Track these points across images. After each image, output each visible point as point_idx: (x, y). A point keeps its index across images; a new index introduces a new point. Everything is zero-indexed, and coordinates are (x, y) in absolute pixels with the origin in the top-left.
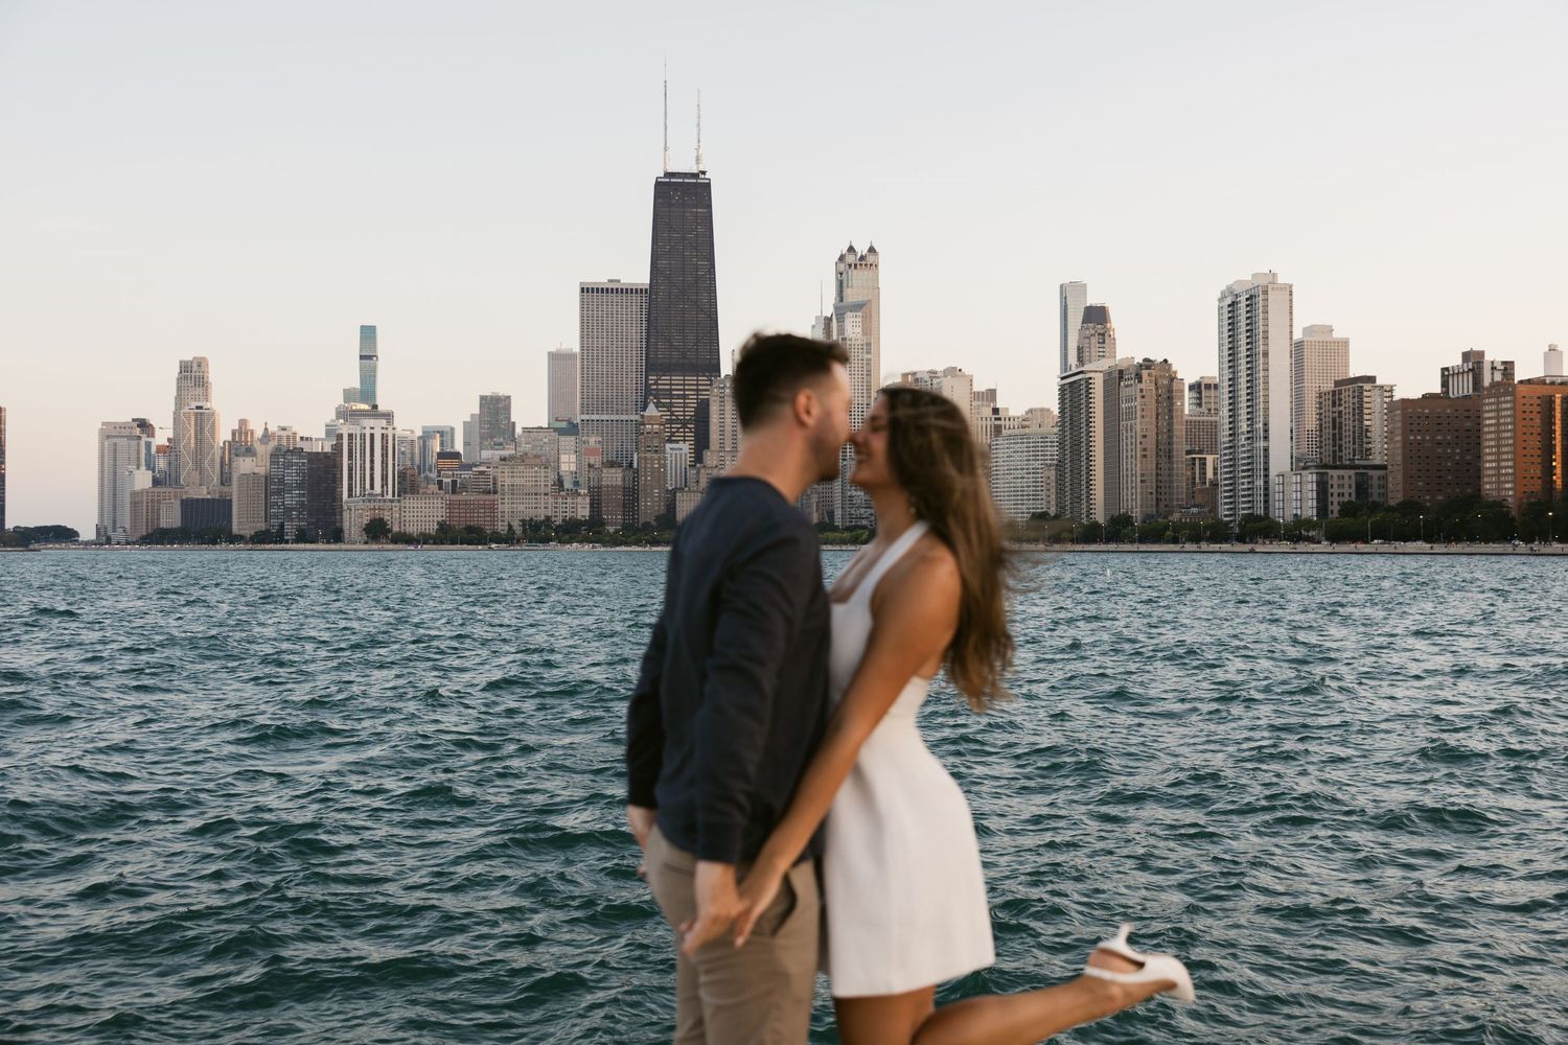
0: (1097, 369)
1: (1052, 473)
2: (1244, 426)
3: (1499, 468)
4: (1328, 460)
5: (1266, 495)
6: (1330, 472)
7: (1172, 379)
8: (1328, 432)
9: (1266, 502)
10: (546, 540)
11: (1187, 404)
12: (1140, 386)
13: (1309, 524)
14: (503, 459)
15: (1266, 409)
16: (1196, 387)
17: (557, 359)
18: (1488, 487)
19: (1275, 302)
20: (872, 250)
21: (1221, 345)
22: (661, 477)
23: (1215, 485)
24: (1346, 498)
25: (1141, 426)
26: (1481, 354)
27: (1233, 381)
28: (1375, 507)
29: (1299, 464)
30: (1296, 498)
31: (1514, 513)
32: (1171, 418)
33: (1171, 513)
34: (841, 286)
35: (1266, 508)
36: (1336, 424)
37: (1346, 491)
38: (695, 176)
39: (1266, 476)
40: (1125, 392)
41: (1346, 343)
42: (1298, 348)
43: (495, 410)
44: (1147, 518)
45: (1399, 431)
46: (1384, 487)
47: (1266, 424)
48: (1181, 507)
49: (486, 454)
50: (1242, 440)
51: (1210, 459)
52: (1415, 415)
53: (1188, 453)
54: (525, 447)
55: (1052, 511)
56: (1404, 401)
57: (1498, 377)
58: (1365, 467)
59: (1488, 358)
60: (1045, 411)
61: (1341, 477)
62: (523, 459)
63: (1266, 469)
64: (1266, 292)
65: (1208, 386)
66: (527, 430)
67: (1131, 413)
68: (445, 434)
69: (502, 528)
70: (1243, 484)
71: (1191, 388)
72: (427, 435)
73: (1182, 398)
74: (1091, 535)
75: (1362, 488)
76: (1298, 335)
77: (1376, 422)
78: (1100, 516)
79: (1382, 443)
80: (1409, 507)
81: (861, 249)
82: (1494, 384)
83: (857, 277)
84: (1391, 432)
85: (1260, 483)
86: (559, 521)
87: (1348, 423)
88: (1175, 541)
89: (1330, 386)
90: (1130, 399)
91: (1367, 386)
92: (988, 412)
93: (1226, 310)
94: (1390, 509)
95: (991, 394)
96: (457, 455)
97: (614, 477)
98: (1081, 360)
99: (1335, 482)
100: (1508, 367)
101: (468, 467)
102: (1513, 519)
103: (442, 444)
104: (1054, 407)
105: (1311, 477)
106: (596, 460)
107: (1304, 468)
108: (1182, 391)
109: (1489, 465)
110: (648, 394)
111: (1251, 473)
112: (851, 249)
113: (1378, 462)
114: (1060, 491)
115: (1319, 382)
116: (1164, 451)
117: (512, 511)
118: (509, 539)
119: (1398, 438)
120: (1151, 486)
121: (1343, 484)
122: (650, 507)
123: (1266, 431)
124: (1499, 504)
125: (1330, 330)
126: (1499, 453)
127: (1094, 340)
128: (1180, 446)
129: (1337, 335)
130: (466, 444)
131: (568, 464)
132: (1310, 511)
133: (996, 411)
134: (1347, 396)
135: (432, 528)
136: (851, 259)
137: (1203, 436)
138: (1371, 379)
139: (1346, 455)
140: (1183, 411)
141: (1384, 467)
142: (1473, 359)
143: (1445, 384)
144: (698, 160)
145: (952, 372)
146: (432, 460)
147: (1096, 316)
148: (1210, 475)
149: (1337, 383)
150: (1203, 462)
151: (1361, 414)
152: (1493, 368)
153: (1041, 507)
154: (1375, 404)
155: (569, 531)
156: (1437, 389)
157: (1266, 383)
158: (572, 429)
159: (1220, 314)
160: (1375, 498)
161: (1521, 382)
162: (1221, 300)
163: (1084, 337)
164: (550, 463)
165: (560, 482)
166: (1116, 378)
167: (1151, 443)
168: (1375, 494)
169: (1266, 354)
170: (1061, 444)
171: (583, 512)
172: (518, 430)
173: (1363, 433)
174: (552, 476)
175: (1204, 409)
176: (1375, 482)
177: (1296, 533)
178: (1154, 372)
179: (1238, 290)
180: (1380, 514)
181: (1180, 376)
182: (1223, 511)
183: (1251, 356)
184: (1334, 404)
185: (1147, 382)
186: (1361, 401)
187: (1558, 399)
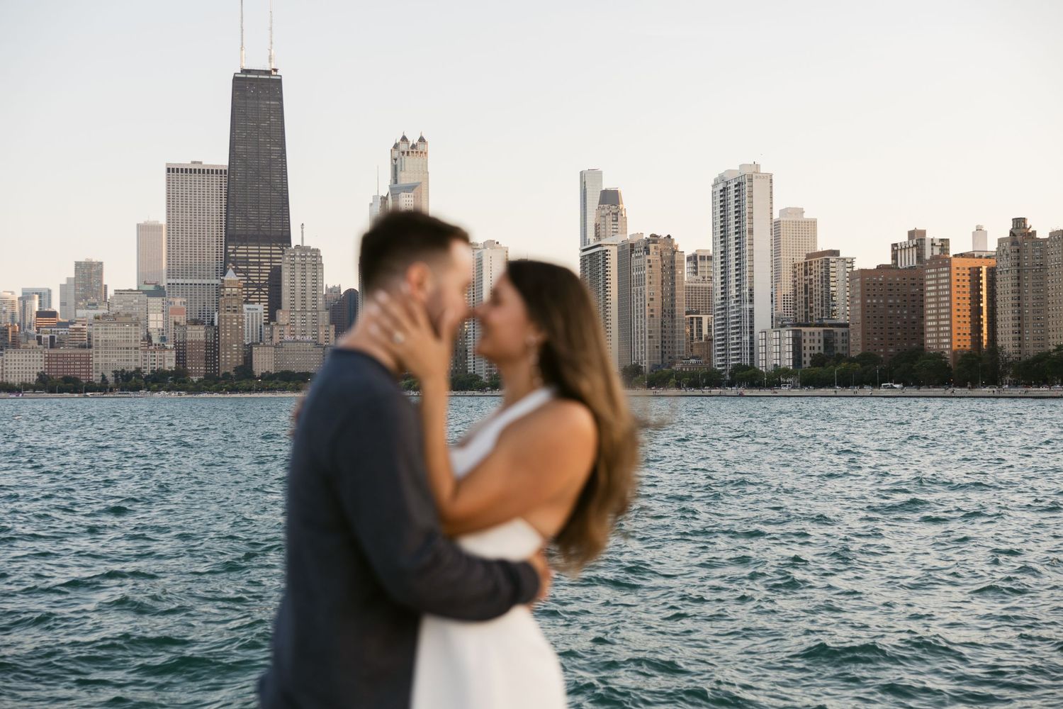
0: (611, 243)
2: (733, 292)
3: (938, 326)
4: (801, 319)
5: (752, 348)
6: (804, 329)
7: (674, 252)
8: (801, 297)
9: (752, 354)
10: (136, 389)
11: (685, 273)
12: (648, 257)
13: (786, 373)
14: (97, 318)
15: (751, 277)
16: (693, 259)
17: (145, 231)
18: (930, 342)
19: (759, 188)
20: (422, 140)
21: (714, 224)
22: (239, 333)
23: (709, 340)
24: (816, 351)
25: (650, 290)
26: (923, 232)
27: (724, 253)
28: (840, 358)
29: (778, 322)
30: (775, 353)
31: (951, 363)
32: (674, 284)
33: (674, 363)
34: (395, 171)
35: (752, 359)
36: (808, 290)
37: (816, 345)
38: (269, 73)
39: (752, 333)
40: (635, 262)
41: (813, 223)
42: (776, 227)
43: (88, 275)
44: (654, 367)
45: (858, 296)
46: (847, 341)
47: (751, 290)
48: (682, 358)
49: (81, 313)
50: (732, 303)
51: (705, 318)
52: (871, 282)
53: (687, 313)
54: (117, 308)
56: (863, 271)
57: (937, 252)
58: (831, 325)
59: (929, 236)
61: (812, 334)
62: (115, 318)
63: (752, 327)
64: (751, 180)
65: (702, 258)
66: (118, 292)
67: (640, 280)
68: (44, 295)
69: (96, 378)
70: (733, 339)
71: (689, 259)
72: (26, 297)
73: (682, 267)
75: (828, 342)
76: (776, 216)
77: (840, 289)
79: (845, 307)
80: (866, 358)
81: (413, 139)
82: (934, 258)
83: (409, 162)
84: (852, 297)
85: (747, 338)
86: (148, 372)
87: (817, 288)
88: (677, 386)
89: (802, 259)
90: (641, 268)
91: (832, 259)
93: (718, 194)
94: (852, 360)
96: (54, 314)
97: (198, 334)
98: (597, 235)
99: (808, 338)
100: (944, 244)
101: (65, 325)
102: (950, 368)
103: (40, 304)
105: (787, 334)
106: (181, 319)
107: (783, 326)
108: (683, 262)
109: (930, 323)
110: (227, 262)
111: (739, 330)
112: (404, 139)
113: (841, 320)
115: (793, 255)
116: (669, 312)
117: (105, 363)
118: (102, 388)
119: (858, 301)
120: (658, 341)
121: (813, 339)
122: (229, 360)
123: (751, 295)
124: (939, 355)
125: (802, 212)
126: (938, 314)
127: (609, 219)
128: (681, 307)
129: (807, 216)
130: (63, 304)
131: (156, 322)
132: (788, 363)
134: (817, 268)
135: (32, 378)
136: (403, 147)
137: (700, 300)
138: (836, 253)
139: (816, 315)
140: (683, 278)
141: (846, 325)
142: (917, 238)
143: (895, 257)
144: (270, 59)
145: (490, 245)
146: (31, 317)
147: (610, 198)
148: (705, 332)
149: (808, 256)
150: (700, 321)
151: (828, 282)
152: (933, 245)
154: (839, 274)
155: (158, 381)
156: (888, 261)
157: (752, 255)
158: (158, 292)
159: (714, 198)
160: (840, 351)
161: (955, 256)
162: (714, 186)
163: (600, 216)
164: (139, 322)
165: (148, 338)
166: (629, 250)
167: (657, 305)
168: (839, 345)
169: (751, 231)
171: (170, 363)
172: (110, 293)
173: (828, 298)
174: (142, 333)
175: (699, 277)
176: (839, 338)
177: (775, 380)
178: (659, 246)
179: (728, 178)
180: (844, 364)
181: (680, 249)
182: (717, 362)
183: (739, 233)
184: (806, 273)
185: (654, 256)
186: (828, 272)
187: (984, 269)
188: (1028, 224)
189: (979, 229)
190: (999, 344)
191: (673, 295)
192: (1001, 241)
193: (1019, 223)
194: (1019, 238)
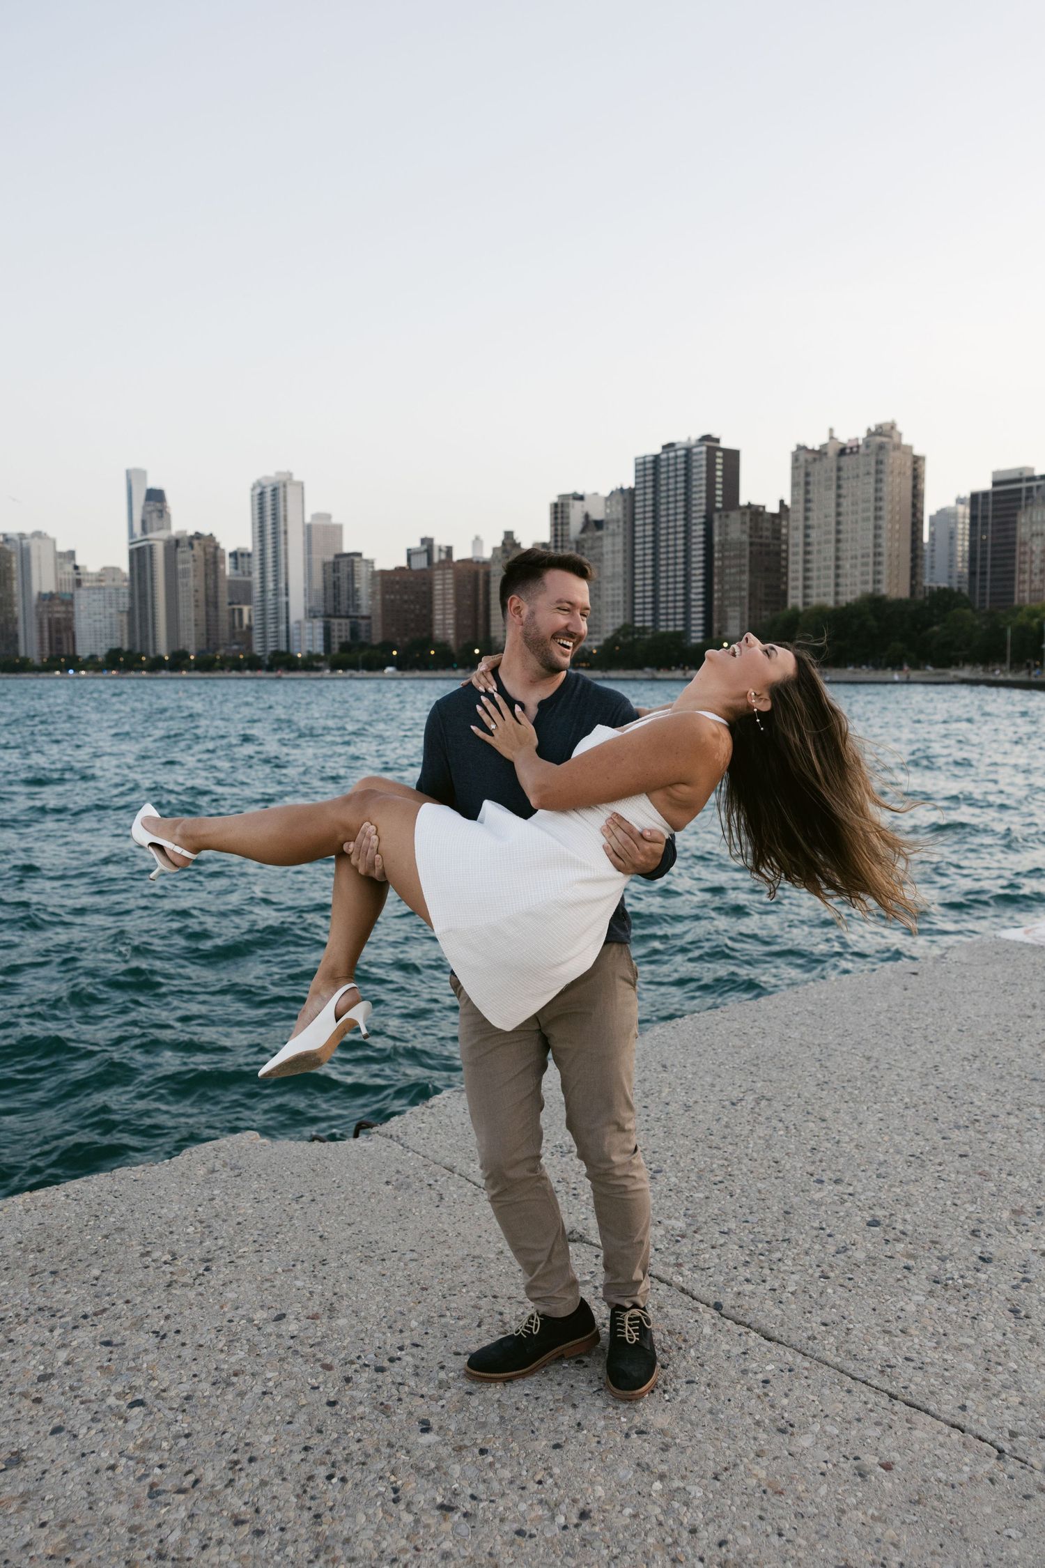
0: (158, 539)
1: (125, 618)
2: (271, 586)
3: (444, 619)
4: (330, 611)
5: (288, 636)
6: (335, 621)
7: (217, 547)
8: (330, 592)
9: (288, 641)
11: (227, 567)
12: (192, 552)
13: (318, 658)
15: (287, 574)
16: (234, 555)
18: (437, 632)
19: (292, 493)
21: (252, 524)
23: (250, 628)
24: (343, 640)
25: (191, 583)
26: (433, 540)
27: (263, 551)
28: (363, 646)
29: (311, 614)
30: (308, 640)
31: (454, 649)
32: (216, 577)
33: (217, 649)
35: (288, 646)
36: (336, 586)
37: (344, 634)
39: (287, 622)
40: (180, 556)
41: (339, 529)
42: (308, 529)
44: (200, 652)
45: (379, 592)
46: (369, 631)
47: (287, 584)
48: (225, 644)
50: (270, 595)
51: (246, 609)
52: (389, 581)
53: (230, 604)
55: (126, 647)
56: (383, 573)
57: (443, 556)
58: (357, 617)
59: (437, 542)
60: (116, 570)
61: (340, 624)
63: (287, 618)
64: (285, 486)
65: (242, 555)
67: (185, 573)
70: (271, 628)
71: (231, 555)
73: (224, 562)
74: (156, 665)
75: (354, 632)
76: (308, 520)
77: (363, 585)
78: (163, 649)
79: (367, 600)
80: (387, 646)
82: (441, 562)
84: (374, 593)
85: (283, 627)
87: (344, 585)
88: (222, 669)
89: (330, 558)
90: (184, 562)
91: (357, 559)
92: (69, 568)
93: (256, 498)
94: (373, 647)
95: (71, 555)
98: (144, 530)
99: (336, 627)
100: (449, 551)
102: (453, 655)
104: (125, 567)
105: (319, 624)
107: (315, 617)
108: (223, 557)
109: (438, 617)
111: (277, 620)
113: (364, 611)
114: (131, 632)
115: (323, 554)
116: (211, 602)
119: (378, 597)
120: (203, 628)
121: (341, 629)
123: (287, 589)
124: (445, 644)
125: (330, 517)
126: (444, 609)
127: (155, 515)
128: (224, 598)
129: (335, 520)
132: (318, 648)
133: (76, 568)
134: (344, 569)
137: (240, 591)
138: (359, 555)
139: (343, 608)
140: (224, 571)
141: (368, 618)
142: (428, 543)
143: (409, 560)
145: (38, 535)
147: (156, 497)
148: (246, 621)
149: (336, 556)
150: (241, 611)
151: (353, 579)
152: (440, 550)
153: (116, 644)
154: (363, 574)
156: (404, 563)
157: (286, 554)
159: (252, 501)
160: (364, 639)
161: (459, 561)
162: (253, 489)
163: (146, 512)
166: (174, 545)
167: (201, 596)
168: (363, 637)
169: (286, 532)
170: (131, 596)
173: (354, 593)
175: (240, 572)
176: (363, 628)
177: (309, 664)
178: (202, 542)
179: (265, 483)
180: (366, 653)
181: (222, 546)
182: (257, 649)
183: (275, 533)
184: (334, 571)
185: (198, 550)
186: (353, 570)
187: (482, 571)
188: (515, 536)
189: (477, 538)
190: (493, 634)
191: (216, 587)
192: (495, 549)
193: (509, 535)
194: (508, 547)
